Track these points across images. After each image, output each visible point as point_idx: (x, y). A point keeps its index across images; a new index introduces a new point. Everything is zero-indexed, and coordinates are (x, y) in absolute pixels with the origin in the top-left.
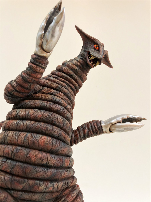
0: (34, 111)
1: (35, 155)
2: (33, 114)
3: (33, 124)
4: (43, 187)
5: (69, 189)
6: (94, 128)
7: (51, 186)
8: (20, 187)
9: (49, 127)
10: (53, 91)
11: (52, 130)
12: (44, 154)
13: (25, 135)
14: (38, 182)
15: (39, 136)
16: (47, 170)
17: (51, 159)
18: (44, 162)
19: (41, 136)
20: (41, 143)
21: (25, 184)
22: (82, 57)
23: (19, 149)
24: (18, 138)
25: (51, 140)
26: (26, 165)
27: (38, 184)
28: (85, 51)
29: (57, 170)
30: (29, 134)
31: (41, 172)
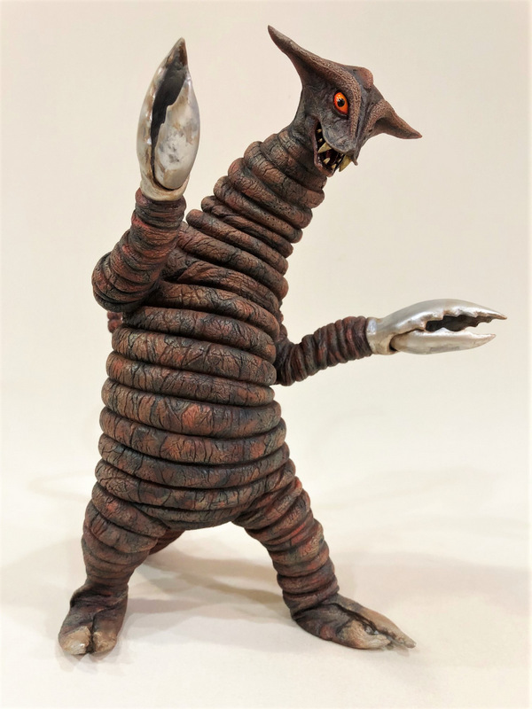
0: (166, 345)
1: (178, 447)
2: (164, 353)
3: (167, 377)
4: (204, 502)
5: (272, 496)
6: (344, 344)
7: (222, 500)
8: (159, 502)
9: (204, 382)
10: (214, 271)
11: (212, 389)
12: (197, 442)
13: (151, 403)
14: (193, 493)
15: (184, 405)
16: (208, 472)
17: (214, 453)
18: (200, 459)
19: (187, 405)
20: (186, 423)
21: (166, 497)
22: (301, 134)
23: (143, 432)
24: (138, 410)
25: (211, 414)
26: (162, 464)
27: (193, 498)
28: (306, 114)
29: (233, 470)
30: (161, 401)
31: (195, 478)
